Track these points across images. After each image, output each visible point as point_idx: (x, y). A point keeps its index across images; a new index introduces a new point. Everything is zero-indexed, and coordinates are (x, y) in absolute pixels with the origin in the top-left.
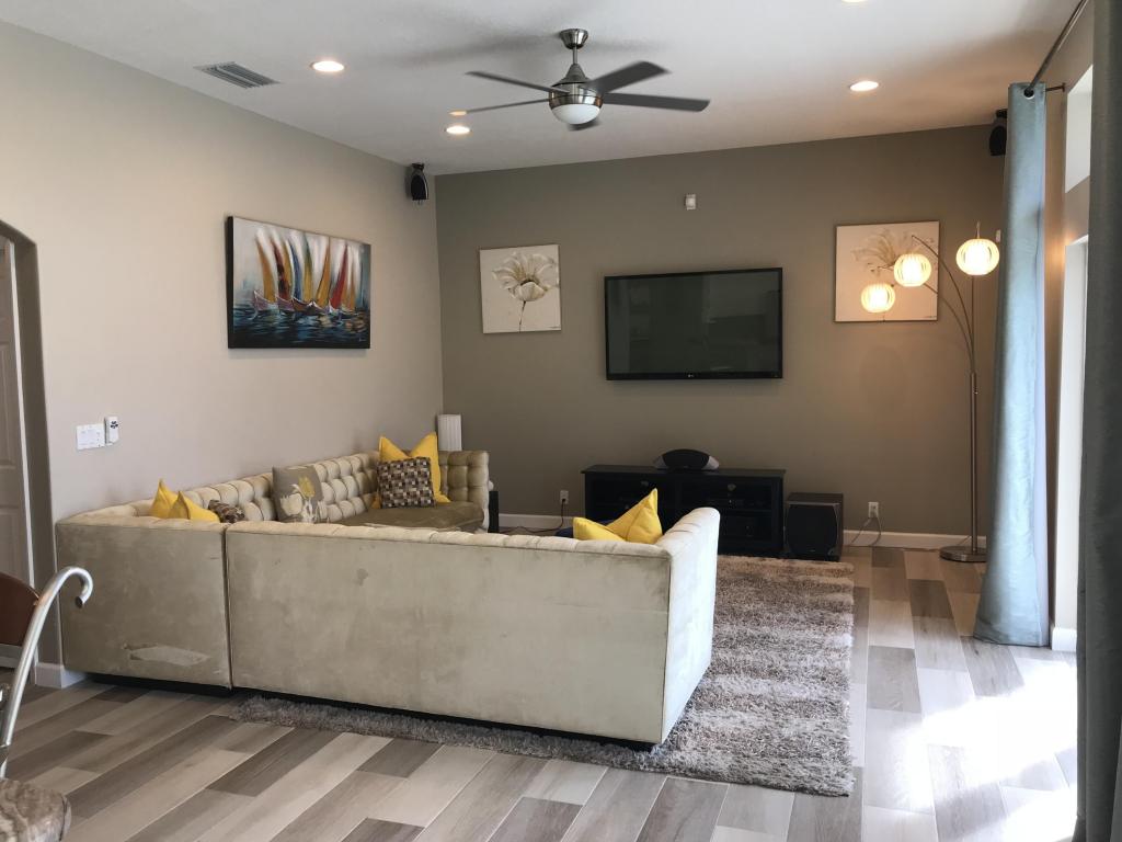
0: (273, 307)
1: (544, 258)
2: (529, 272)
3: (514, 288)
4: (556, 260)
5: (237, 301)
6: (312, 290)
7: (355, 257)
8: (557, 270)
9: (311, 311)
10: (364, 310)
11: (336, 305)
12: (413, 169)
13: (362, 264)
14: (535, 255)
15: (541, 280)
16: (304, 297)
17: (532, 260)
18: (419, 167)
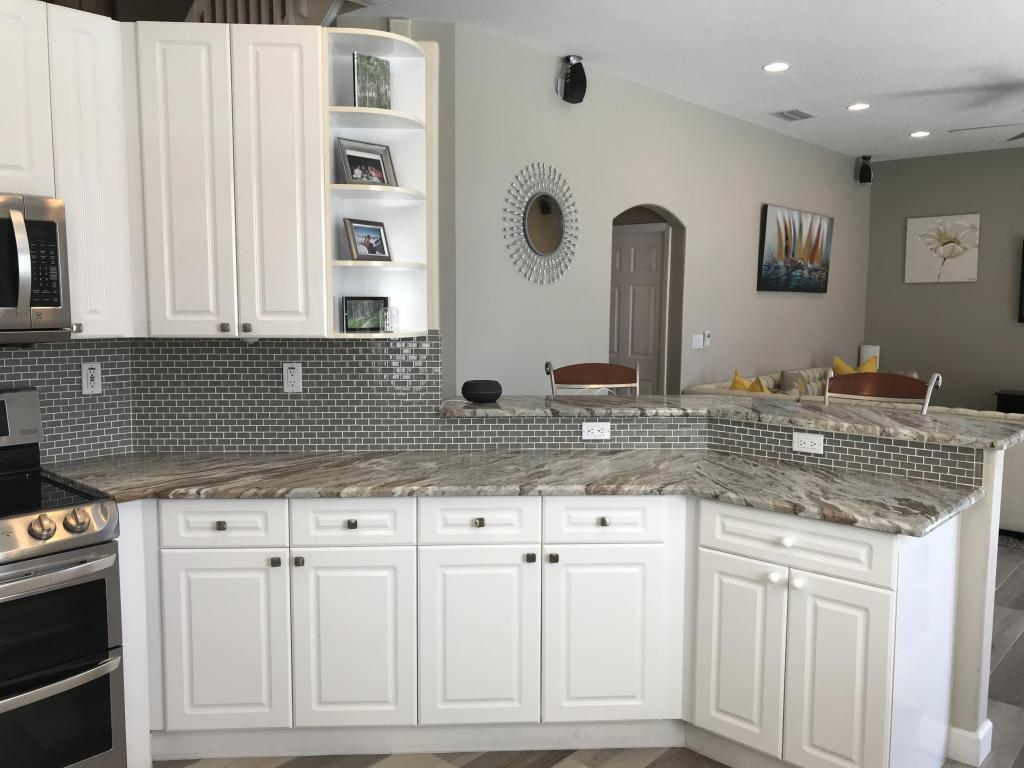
0: (781, 263)
1: (966, 224)
2: (952, 235)
3: (936, 248)
4: (978, 226)
5: (766, 259)
6: (801, 253)
7: (825, 228)
8: (978, 234)
9: (799, 267)
10: (826, 265)
11: (812, 263)
12: (862, 160)
13: (828, 233)
14: (958, 222)
15: (962, 241)
16: (796, 257)
17: (955, 226)
18: (866, 158)
